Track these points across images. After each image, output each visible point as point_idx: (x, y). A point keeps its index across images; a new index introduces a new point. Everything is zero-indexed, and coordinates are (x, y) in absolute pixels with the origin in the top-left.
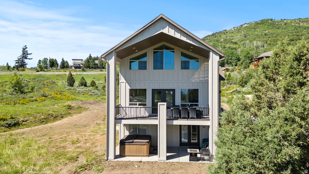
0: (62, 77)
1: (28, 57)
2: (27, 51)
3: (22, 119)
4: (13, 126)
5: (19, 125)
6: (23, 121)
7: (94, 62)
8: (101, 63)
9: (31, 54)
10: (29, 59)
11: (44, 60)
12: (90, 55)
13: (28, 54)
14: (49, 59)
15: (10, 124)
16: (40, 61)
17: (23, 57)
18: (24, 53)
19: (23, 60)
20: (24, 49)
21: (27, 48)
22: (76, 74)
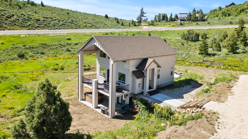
0: (154, 33)
1: (144, 16)
2: (143, 11)
3: (93, 67)
4: (87, 70)
5: (90, 70)
6: (93, 68)
7: (195, 15)
8: (201, 17)
9: (146, 13)
10: (145, 17)
11: (159, 15)
12: (194, 9)
13: (144, 13)
14: (162, 14)
15: (86, 69)
16: (156, 16)
17: (141, 15)
18: (141, 13)
19: (141, 17)
20: (141, 10)
21: (143, 9)
22: (165, 31)
